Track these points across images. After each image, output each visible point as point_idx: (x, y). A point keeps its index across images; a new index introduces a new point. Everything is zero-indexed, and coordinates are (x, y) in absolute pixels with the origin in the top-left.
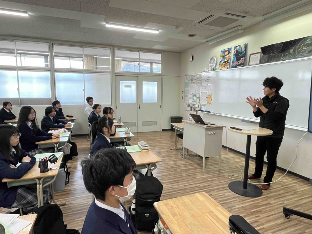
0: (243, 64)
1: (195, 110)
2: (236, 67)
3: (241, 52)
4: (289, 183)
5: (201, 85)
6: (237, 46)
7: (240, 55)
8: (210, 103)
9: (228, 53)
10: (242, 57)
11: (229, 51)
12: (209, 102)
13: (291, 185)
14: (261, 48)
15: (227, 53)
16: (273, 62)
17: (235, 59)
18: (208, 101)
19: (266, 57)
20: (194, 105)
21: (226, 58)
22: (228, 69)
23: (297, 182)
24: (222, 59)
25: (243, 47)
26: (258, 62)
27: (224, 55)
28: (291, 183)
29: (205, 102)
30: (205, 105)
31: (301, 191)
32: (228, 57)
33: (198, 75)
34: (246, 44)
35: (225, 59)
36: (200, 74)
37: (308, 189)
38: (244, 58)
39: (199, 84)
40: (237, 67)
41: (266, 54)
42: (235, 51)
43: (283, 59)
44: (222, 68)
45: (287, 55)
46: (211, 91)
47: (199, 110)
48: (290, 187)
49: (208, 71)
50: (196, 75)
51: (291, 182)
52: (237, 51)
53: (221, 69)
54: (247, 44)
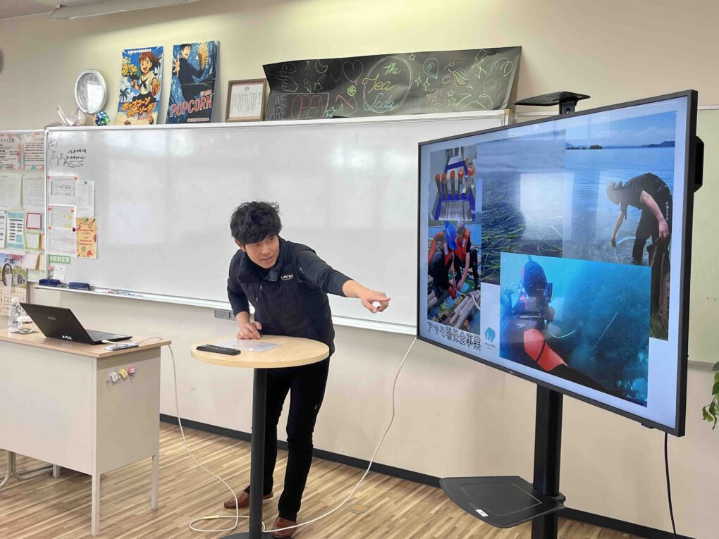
0: (207, 115)
1: (20, 281)
2: (183, 120)
3: (198, 69)
4: (370, 500)
5: (48, 177)
6: (183, 46)
7: (197, 81)
8: (90, 253)
9: (150, 65)
10: (205, 89)
11: (155, 57)
12: (84, 249)
13: (377, 506)
14: (265, 67)
15: (146, 64)
16: (303, 118)
17: (177, 91)
18: (79, 244)
19: (280, 98)
20: (14, 259)
21: (144, 82)
22: (155, 126)
23: (390, 490)
24: (127, 84)
25: (204, 51)
26: (257, 112)
27: (134, 69)
28: (375, 500)
29: (70, 249)
30: (66, 261)
31: (404, 515)
32: (150, 79)
33: (28, 134)
34: (213, 42)
35: (140, 86)
36: (37, 134)
37: (417, 505)
38: (209, 92)
39: (34, 175)
40: (186, 122)
41: (280, 91)
42: (178, 63)
43: (330, 113)
44: (130, 119)
45: (339, 100)
46: (89, 204)
47: (42, 282)
48: (374, 512)
49: (74, 125)
50: (19, 135)
51: (375, 497)
52: (183, 61)
53: (127, 123)
54: (219, 43)
